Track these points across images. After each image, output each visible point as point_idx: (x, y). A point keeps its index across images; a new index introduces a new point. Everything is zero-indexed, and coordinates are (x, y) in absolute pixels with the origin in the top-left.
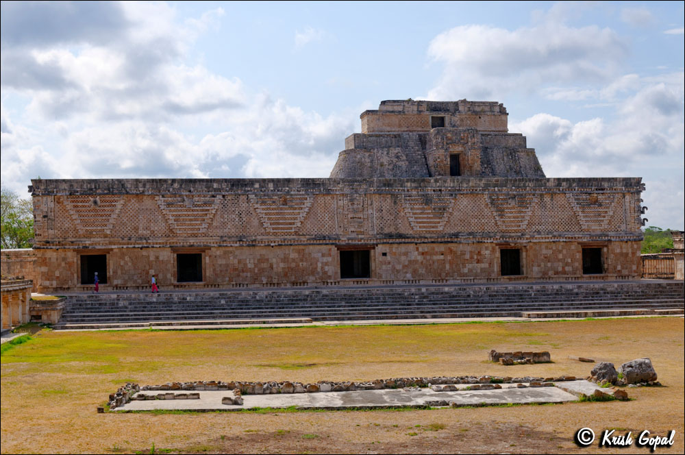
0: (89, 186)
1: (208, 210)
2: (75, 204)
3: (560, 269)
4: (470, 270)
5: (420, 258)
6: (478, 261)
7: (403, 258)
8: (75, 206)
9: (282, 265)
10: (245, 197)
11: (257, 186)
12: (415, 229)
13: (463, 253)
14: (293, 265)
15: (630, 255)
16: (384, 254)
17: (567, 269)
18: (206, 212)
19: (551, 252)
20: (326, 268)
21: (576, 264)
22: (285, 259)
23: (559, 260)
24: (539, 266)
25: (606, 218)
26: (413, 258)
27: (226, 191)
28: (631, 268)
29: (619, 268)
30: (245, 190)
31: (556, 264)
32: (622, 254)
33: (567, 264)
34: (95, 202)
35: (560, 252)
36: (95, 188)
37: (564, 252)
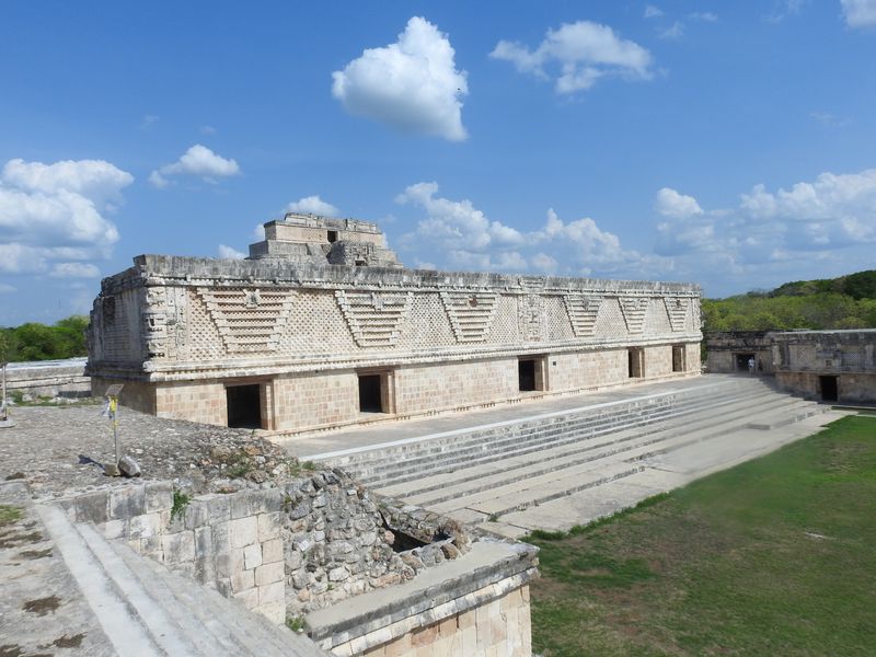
0: (243, 271)
1: (399, 313)
2: (221, 300)
3: (662, 369)
5: (579, 366)
6: (616, 366)
7: (568, 367)
8: (220, 304)
9: (472, 383)
10: (436, 296)
11: (447, 281)
12: (577, 334)
13: (607, 358)
14: (482, 382)
15: (696, 355)
16: (554, 363)
17: (665, 369)
18: (396, 316)
19: (657, 353)
20: (510, 384)
21: (670, 364)
22: (474, 377)
23: (661, 361)
25: (685, 320)
26: (574, 367)
27: (417, 286)
28: (696, 365)
29: (691, 366)
30: (436, 287)
31: (660, 366)
32: (692, 353)
33: (665, 364)
34: (254, 299)
36: (252, 275)
37: (664, 353)
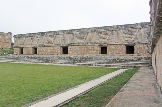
0: (21, 35)
3: (118, 52)
4: (91, 52)
5: (79, 49)
6: (93, 50)
7: (75, 49)
9: (50, 51)
10: (43, 36)
12: (77, 42)
13: (89, 48)
14: (52, 51)
15: (143, 48)
16: (70, 48)
17: (120, 52)
18: (37, 39)
19: (115, 47)
20: (58, 51)
21: (123, 51)
22: (50, 49)
23: (117, 50)
24: (111, 51)
25: (134, 36)
26: (77, 49)
27: (40, 35)
28: (143, 52)
29: (139, 52)
30: (43, 34)
31: (116, 51)
32: (139, 48)
33: (120, 51)
35: (118, 47)
37: (119, 47)
